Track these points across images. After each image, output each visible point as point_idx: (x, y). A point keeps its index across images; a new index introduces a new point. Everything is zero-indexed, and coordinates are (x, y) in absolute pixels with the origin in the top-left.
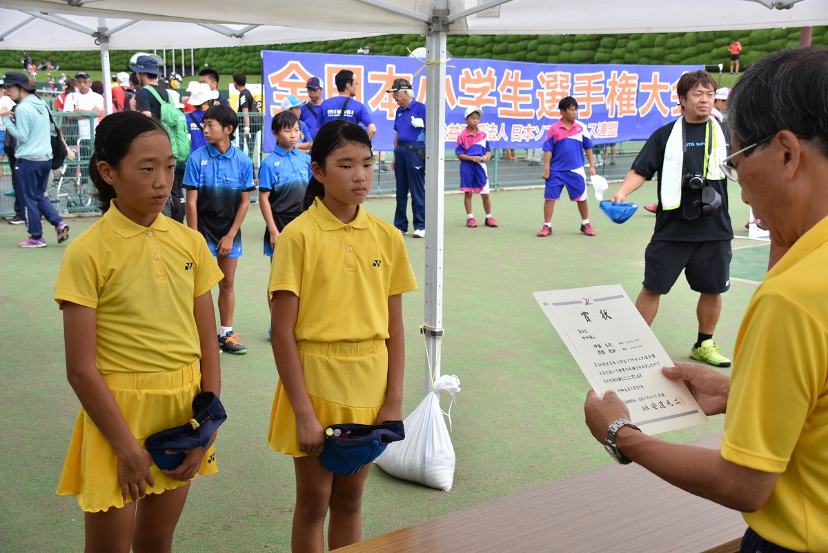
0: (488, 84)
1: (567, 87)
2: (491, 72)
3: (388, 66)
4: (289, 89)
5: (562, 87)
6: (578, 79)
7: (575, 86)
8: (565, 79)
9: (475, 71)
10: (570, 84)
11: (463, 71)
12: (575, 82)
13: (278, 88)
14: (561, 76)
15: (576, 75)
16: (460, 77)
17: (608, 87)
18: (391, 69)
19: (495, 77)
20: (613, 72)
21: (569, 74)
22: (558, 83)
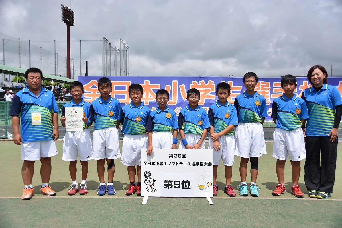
0: (210, 88)
1: (268, 89)
2: (211, 83)
3: (145, 81)
4: (92, 92)
5: (262, 89)
6: (275, 85)
7: (274, 89)
8: (266, 85)
9: (200, 82)
10: (270, 88)
11: (192, 82)
12: (274, 86)
13: (86, 91)
14: (262, 83)
15: (274, 83)
16: (191, 85)
17: (300, 89)
18: (147, 83)
19: (215, 85)
20: (304, 82)
21: (269, 82)
22: (260, 87)
